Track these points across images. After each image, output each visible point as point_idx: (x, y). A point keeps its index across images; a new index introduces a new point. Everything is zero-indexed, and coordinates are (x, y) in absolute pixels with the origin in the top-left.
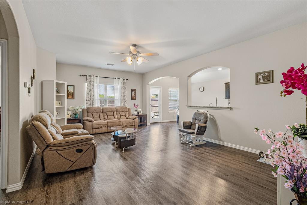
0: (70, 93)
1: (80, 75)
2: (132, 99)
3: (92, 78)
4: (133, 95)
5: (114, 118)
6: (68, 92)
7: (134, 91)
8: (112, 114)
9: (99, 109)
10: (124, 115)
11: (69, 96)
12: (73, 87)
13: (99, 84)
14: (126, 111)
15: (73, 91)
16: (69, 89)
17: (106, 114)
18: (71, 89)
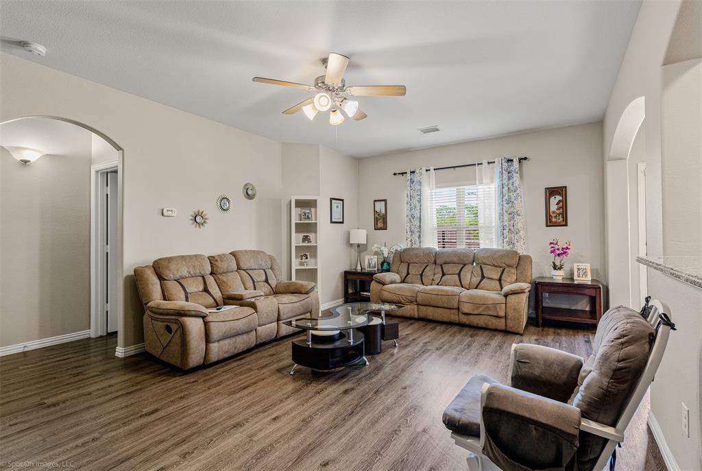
0: (379, 217)
1: (395, 174)
2: (550, 223)
3: (416, 177)
4: (553, 207)
5: (458, 283)
6: (376, 215)
7: (560, 194)
8: (457, 272)
9: (427, 254)
10: (497, 277)
11: (377, 224)
12: (383, 203)
13: (436, 187)
14: (509, 266)
15: (383, 212)
16: (378, 210)
17: (440, 270)
18: (380, 207)
